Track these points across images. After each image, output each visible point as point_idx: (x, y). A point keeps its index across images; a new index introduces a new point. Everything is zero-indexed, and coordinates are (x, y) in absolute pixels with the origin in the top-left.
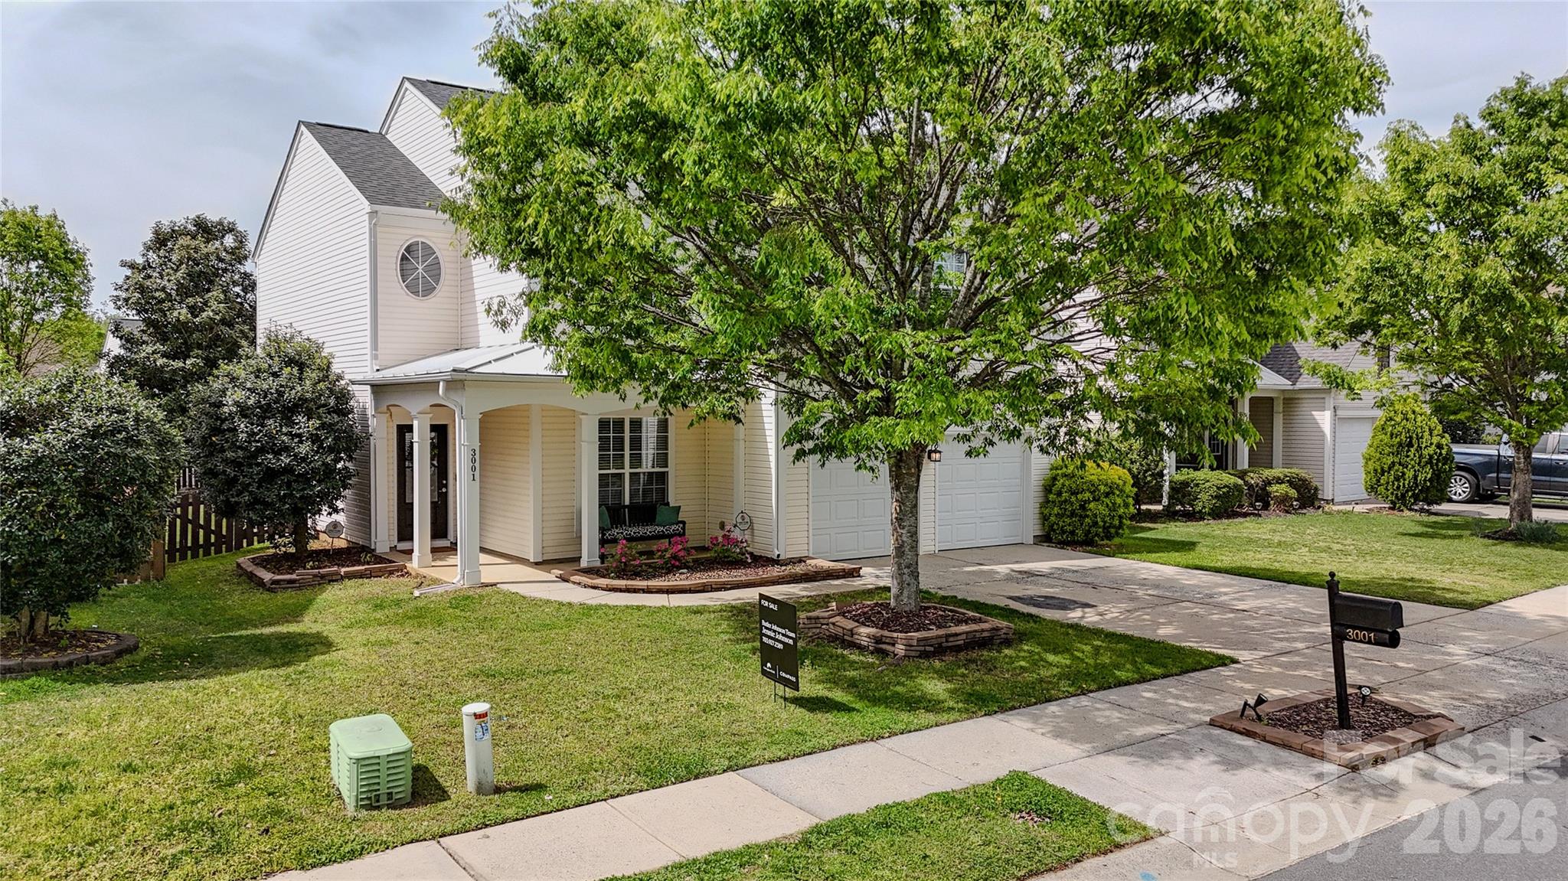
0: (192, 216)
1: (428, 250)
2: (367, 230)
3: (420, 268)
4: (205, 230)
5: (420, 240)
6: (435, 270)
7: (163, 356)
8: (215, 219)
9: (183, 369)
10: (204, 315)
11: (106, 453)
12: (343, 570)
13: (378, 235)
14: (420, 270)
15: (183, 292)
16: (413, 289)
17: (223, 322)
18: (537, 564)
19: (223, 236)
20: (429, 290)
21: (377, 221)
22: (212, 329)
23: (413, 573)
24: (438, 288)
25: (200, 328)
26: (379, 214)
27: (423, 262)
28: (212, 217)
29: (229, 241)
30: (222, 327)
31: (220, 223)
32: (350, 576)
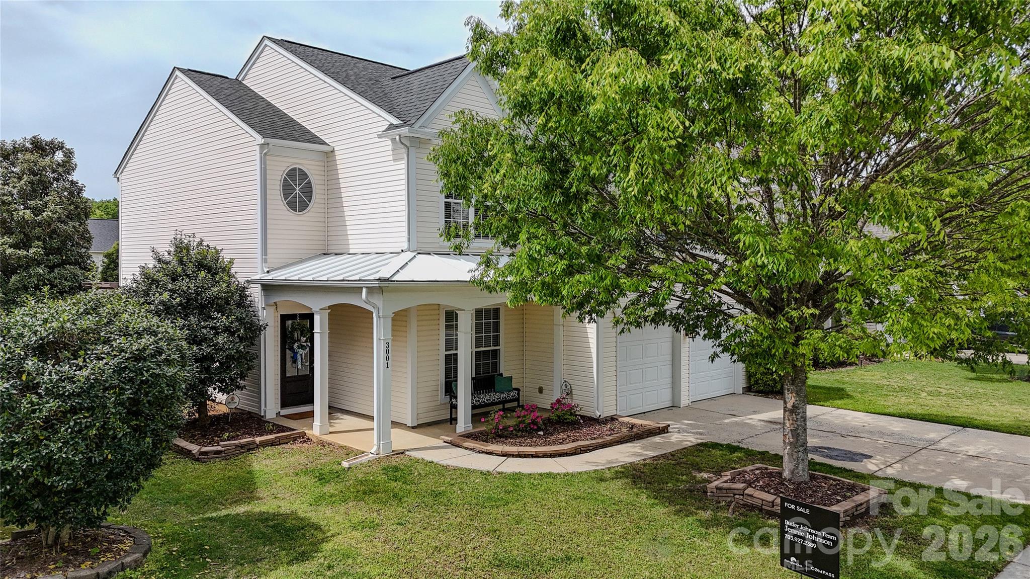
0: (29, 137)
1: (304, 175)
2: (258, 157)
3: (297, 189)
4: (39, 147)
5: (297, 166)
6: (308, 191)
7: (10, 246)
8: (48, 139)
9: (26, 257)
10: (44, 214)
11: (151, 376)
12: (258, 439)
13: (268, 162)
14: (297, 191)
15: (25, 196)
16: (292, 205)
17: (59, 219)
18: (413, 428)
19: (54, 153)
20: (303, 206)
21: (268, 151)
22: (50, 225)
23: (314, 440)
24: (311, 205)
25: (39, 224)
26: (271, 146)
27: (300, 184)
28: (46, 137)
29: (59, 156)
30: (59, 224)
31: (52, 142)
32: (264, 444)
